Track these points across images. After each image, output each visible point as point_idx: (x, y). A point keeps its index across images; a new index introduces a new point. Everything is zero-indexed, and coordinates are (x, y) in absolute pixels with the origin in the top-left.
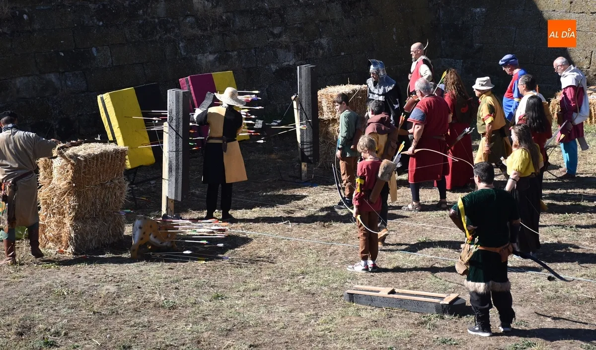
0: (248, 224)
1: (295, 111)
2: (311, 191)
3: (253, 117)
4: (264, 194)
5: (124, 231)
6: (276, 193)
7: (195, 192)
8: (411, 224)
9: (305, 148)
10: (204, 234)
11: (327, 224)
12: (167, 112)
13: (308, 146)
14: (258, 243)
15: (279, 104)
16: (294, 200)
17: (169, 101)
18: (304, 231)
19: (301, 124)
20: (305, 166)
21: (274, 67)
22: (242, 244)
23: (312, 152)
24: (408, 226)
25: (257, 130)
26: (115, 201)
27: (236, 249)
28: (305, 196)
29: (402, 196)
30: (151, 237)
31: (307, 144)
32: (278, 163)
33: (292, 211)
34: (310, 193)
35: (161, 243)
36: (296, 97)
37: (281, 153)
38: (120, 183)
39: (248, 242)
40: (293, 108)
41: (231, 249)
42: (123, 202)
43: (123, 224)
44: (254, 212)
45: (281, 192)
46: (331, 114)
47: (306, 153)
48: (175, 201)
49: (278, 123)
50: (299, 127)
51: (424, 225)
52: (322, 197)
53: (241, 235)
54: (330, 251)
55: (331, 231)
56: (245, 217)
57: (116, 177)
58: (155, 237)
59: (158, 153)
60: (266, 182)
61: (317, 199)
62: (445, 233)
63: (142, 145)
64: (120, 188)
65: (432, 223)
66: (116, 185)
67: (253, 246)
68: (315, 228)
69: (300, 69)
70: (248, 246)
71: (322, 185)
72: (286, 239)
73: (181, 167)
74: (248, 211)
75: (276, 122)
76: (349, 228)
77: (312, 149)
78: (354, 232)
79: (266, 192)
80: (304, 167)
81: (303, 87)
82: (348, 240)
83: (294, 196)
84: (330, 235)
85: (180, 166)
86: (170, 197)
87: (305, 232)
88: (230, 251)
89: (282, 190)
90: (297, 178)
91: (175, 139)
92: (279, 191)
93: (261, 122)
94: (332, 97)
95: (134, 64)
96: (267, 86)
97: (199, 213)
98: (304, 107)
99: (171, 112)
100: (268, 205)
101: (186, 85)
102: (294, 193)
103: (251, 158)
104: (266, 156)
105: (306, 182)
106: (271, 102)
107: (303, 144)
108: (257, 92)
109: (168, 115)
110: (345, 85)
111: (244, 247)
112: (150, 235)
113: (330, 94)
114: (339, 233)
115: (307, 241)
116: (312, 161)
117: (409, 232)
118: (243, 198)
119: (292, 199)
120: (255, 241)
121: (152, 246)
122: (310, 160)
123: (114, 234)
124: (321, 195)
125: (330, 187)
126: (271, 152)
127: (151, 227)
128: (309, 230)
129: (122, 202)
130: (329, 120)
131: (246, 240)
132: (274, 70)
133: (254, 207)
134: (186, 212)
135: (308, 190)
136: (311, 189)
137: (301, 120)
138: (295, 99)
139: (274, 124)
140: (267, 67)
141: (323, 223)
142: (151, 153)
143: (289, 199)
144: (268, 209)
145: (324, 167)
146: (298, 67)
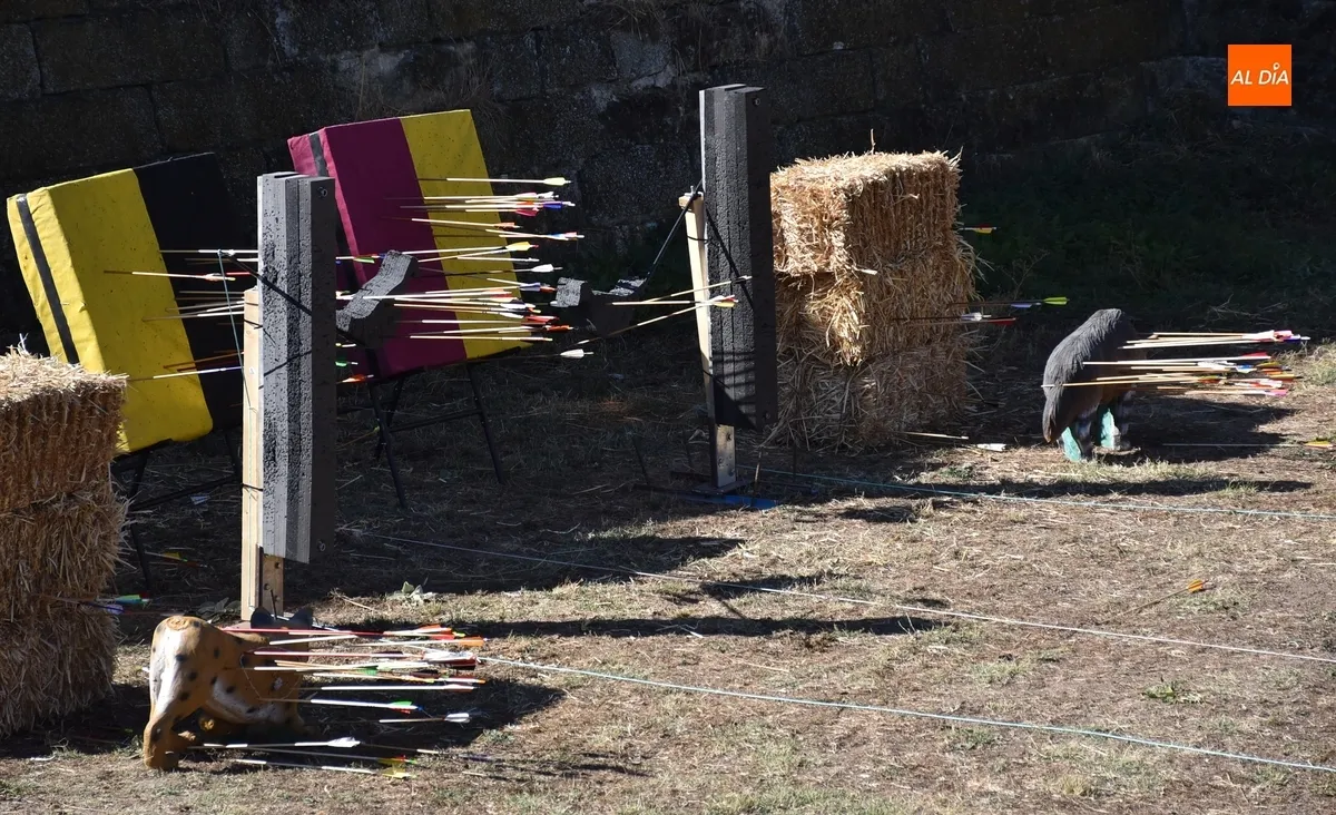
0: (545, 638)
1: (693, 246)
2: (751, 523)
3: (548, 268)
4: (591, 535)
5: (113, 669)
6: (634, 532)
7: (351, 533)
8: (1115, 636)
9: (729, 375)
10: (403, 677)
11: (819, 637)
12: (256, 256)
13: (740, 366)
14: (583, 707)
15: (620, 224)
16: (697, 557)
17: (265, 214)
18: (741, 661)
19: (712, 290)
20: (728, 438)
21: (601, 96)
22: (530, 710)
23: (752, 388)
24: (1106, 644)
25: (562, 315)
26: (83, 563)
27: (509, 728)
28: (734, 543)
29: (1075, 540)
30: (218, 690)
31: (734, 361)
32: (631, 428)
33: (691, 592)
34: (749, 531)
35: (250, 711)
36: (696, 197)
37: (637, 396)
38: (98, 501)
39: (549, 704)
40: (685, 237)
41: (491, 728)
42: (112, 567)
43: (112, 648)
44: (560, 598)
45: (649, 529)
46: (814, 257)
47: (731, 393)
48: (286, 561)
49: (634, 289)
50: (705, 300)
51: (1161, 638)
52: (790, 543)
53: (522, 679)
54: (839, 731)
55: (835, 664)
56: (532, 617)
57: (88, 480)
58: (230, 690)
59: (225, 395)
60: (592, 494)
61: (775, 554)
62: (1240, 667)
63: (167, 368)
64: (101, 519)
65: (1190, 632)
66: (86, 508)
67: (566, 715)
68: (776, 654)
69: (709, 99)
70: (550, 718)
71: (787, 503)
72: (679, 691)
73: (307, 443)
74: (539, 594)
75: (627, 286)
76: (896, 651)
77: (751, 377)
78: (917, 663)
79: (598, 528)
80: (725, 438)
81: (721, 163)
82: (897, 692)
83: (697, 540)
84: (833, 678)
85: (304, 442)
86: (269, 551)
87: (744, 667)
88: (490, 735)
89: (650, 523)
90: (701, 479)
91: (284, 349)
92: (640, 524)
93: (575, 285)
94: (815, 196)
95: (118, 87)
96: (581, 161)
97: (368, 604)
98: (723, 234)
99: (270, 254)
100: (608, 572)
101: (311, 159)
102: (693, 530)
103: (535, 411)
104: (583, 406)
105: (733, 493)
106: (594, 219)
107: (722, 362)
108: (560, 181)
109: (261, 266)
110: (859, 153)
111: (535, 720)
112: (213, 682)
113: (809, 186)
114: (865, 670)
115: (752, 697)
116: (753, 420)
117: (1111, 665)
118: (517, 552)
119: (690, 552)
120: (571, 697)
121: (219, 720)
122: (745, 416)
123: (81, 679)
124: (787, 536)
125: (817, 508)
126: (601, 392)
127: (216, 653)
128: (756, 658)
129: (107, 570)
130: (806, 276)
131: (543, 698)
132: (602, 105)
133: (559, 581)
134: (325, 600)
135: (741, 521)
136: (754, 516)
137: (714, 276)
138: (690, 205)
139: (622, 293)
140: (577, 96)
141: (803, 635)
142: (197, 398)
143: (676, 554)
144: (609, 587)
145: (791, 440)
146: (702, 93)
